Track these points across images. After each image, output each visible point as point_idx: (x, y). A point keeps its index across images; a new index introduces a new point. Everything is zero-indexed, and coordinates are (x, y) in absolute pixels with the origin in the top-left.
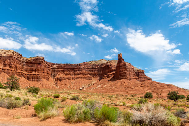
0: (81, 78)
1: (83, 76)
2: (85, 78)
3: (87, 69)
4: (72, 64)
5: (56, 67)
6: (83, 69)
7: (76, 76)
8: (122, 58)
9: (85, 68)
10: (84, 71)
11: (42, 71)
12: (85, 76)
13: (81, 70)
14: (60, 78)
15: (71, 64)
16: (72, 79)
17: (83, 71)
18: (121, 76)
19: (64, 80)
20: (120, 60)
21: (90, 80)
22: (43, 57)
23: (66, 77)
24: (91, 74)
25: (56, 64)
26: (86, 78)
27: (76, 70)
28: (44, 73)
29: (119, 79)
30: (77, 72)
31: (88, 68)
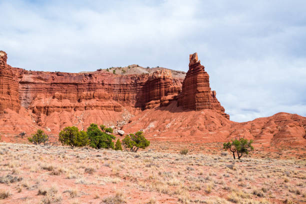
0: (97, 106)
1: (100, 103)
2: (105, 107)
3: (106, 86)
4: (73, 74)
5: (32, 80)
6: (98, 86)
7: (84, 103)
8: (199, 63)
9: (103, 84)
10: (102, 92)
11: (5, 90)
12: (107, 103)
13: (95, 89)
14: (45, 108)
15: (68, 74)
16: (75, 110)
17: (100, 90)
18: (199, 104)
19: (56, 113)
20: (195, 67)
21: (118, 111)
22: (4, 53)
23: (59, 104)
24: (116, 99)
25: (31, 73)
26: (108, 107)
27: (83, 87)
28: (9, 93)
29: (195, 110)
30: (85, 93)
31: (110, 85)
